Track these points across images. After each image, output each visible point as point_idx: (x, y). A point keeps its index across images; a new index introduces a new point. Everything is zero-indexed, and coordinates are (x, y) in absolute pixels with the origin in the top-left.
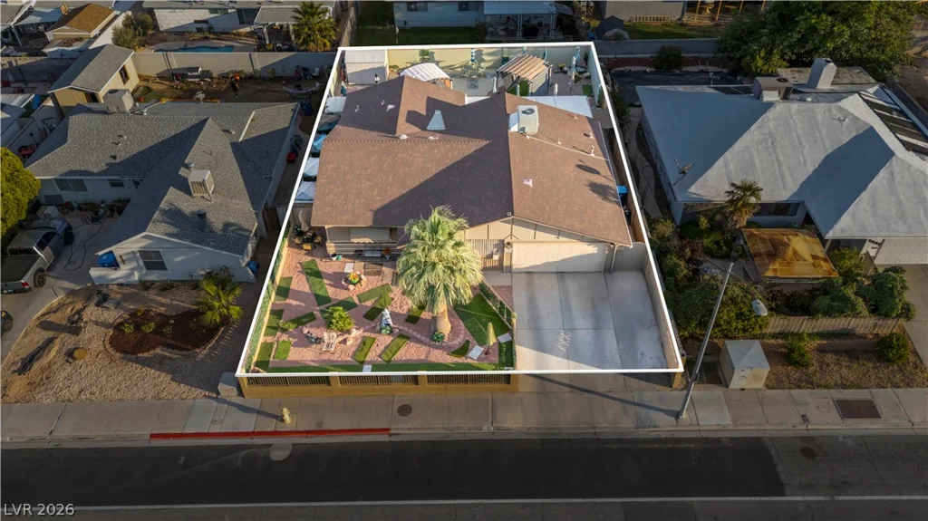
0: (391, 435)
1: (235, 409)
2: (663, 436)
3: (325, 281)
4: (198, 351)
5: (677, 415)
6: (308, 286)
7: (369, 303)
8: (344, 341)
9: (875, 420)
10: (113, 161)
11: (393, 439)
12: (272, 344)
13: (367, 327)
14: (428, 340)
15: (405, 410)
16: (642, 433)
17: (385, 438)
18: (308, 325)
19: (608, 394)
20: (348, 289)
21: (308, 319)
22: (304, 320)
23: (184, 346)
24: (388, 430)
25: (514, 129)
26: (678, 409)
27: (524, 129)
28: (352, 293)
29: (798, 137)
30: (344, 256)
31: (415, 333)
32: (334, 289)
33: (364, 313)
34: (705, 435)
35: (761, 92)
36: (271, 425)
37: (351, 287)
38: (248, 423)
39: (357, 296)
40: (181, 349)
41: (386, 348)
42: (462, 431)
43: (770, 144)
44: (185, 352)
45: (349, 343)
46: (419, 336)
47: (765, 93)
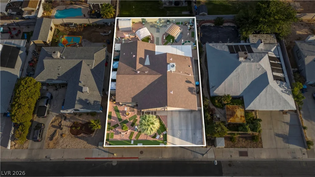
0: (139, 159)
1: (103, 151)
2: (199, 160)
3: (120, 113)
4: (92, 134)
5: (203, 155)
6: (116, 115)
7: (132, 121)
8: (126, 133)
9: (246, 157)
10: (59, 76)
12: (109, 134)
13: (132, 129)
15: (142, 152)
16: (195, 160)
17: (137, 160)
18: (117, 128)
19: (188, 149)
21: (117, 126)
23: (88, 133)
25: (169, 71)
26: (204, 153)
27: (171, 71)
28: (127, 118)
29: (246, 74)
30: (124, 105)
32: (122, 116)
33: (131, 124)
34: (209, 160)
36: (111, 156)
37: (127, 116)
38: (106, 155)
39: (129, 119)
40: (88, 134)
41: (136, 135)
42: (155, 158)
43: (238, 77)
44: (88, 135)
45: (128, 133)
47: (240, 58)
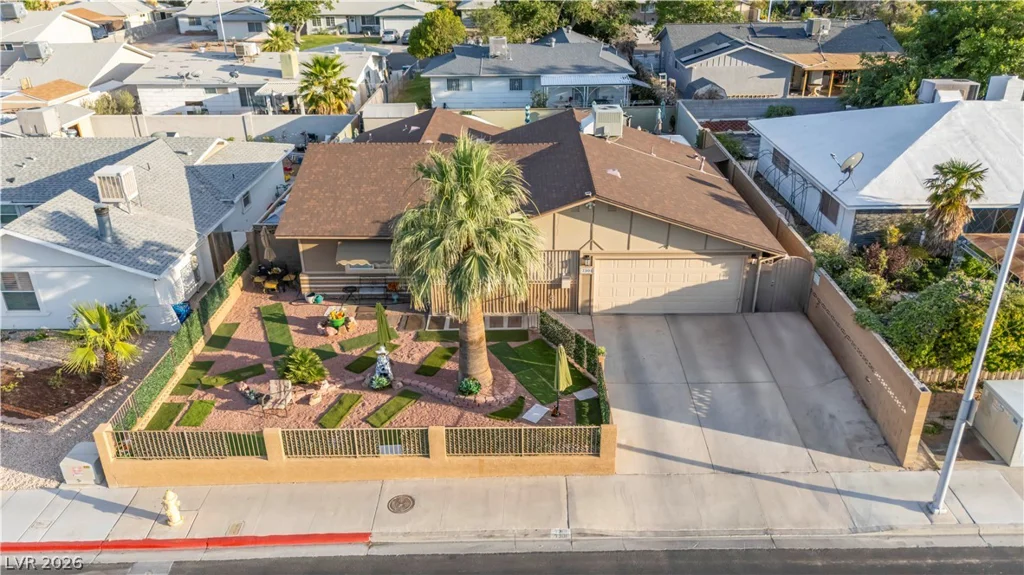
0: (371, 545)
1: (90, 506)
2: (911, 544)
3: (291, 327)
4: (51, 419)
5: (928, 509)
6: (262, 333)
7: (357, 352)
8: (306, 400)
11: (374, 551)
12: (180, 406)
13: (349, 382)
14: (452, 395)
15: (402, 504)
16: (867, 541)
17: (358, 550)
18: (249, 380)
19: (783, 477)
20: (325, 334)
21: (251, 373)
22: (244, 375)
23: (27, 412)
24: (366, 536)
25: (588, 130)
26: (928, 498)
27: (602, 130)
28: (333, 339)
30: (327, 298)
31: (430, 387)
32: (302, 336)
33: (346, 364)
34: (995, 543)
35: (935, 91)
36: (141, 529)
37: (331, 331)
38: (99, 527)
39: (339, 343)
40: (20, 416)
41: (377, 408)
42: (510, 536)
43: (969, 142)
44: (28, 421)
45: (314, 402)
46: (437, 390)
47: (941, 92)
